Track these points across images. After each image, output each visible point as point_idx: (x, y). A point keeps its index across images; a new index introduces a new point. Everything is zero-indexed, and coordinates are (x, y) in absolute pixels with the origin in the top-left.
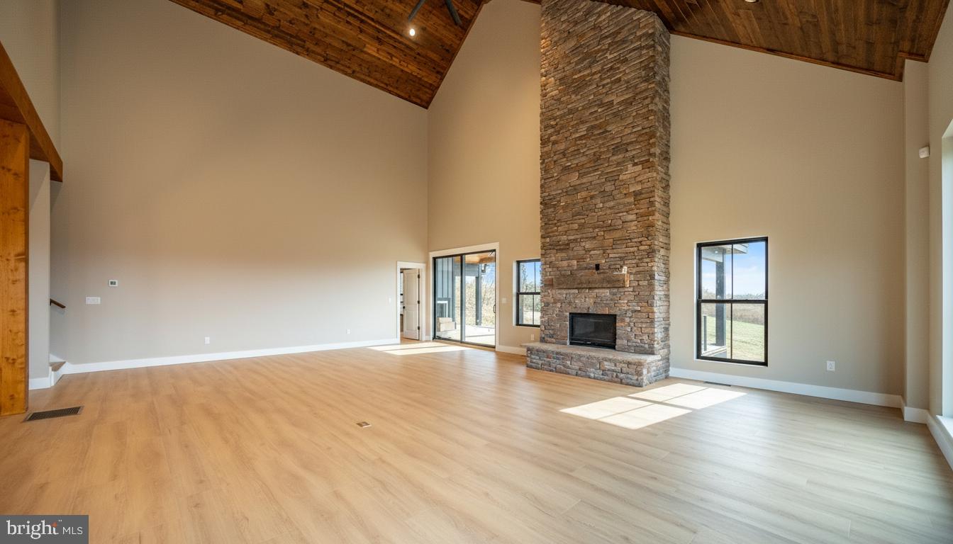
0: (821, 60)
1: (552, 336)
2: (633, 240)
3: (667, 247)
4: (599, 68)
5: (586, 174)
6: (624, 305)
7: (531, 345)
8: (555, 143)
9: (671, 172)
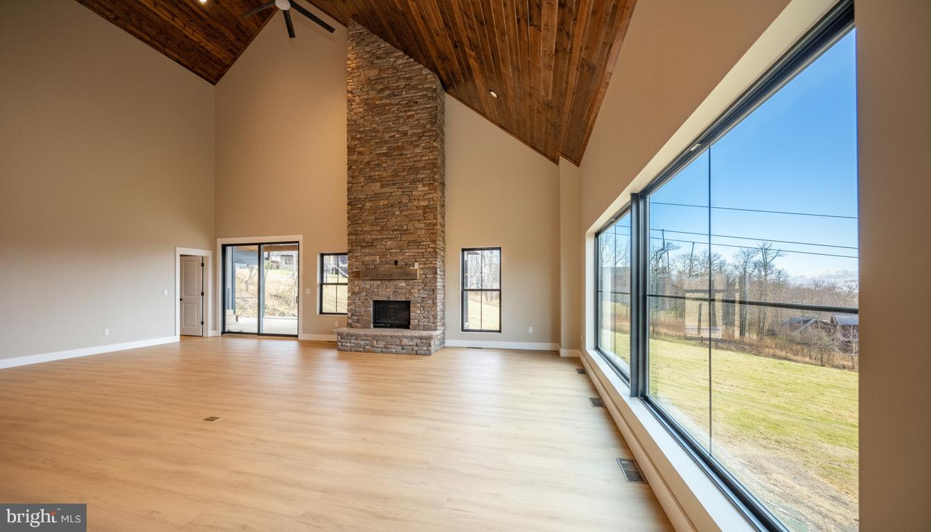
0: (525, 142)
1: (358, 321)
2: (422, 243)
3: (444, 250)
4: (397, 101)
5: (387, 185)
6: (417, 295)
7: (340, 330)
8: (360, 153)
9: (446, 195)
